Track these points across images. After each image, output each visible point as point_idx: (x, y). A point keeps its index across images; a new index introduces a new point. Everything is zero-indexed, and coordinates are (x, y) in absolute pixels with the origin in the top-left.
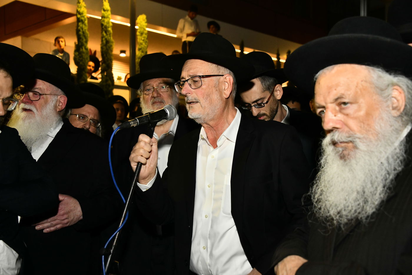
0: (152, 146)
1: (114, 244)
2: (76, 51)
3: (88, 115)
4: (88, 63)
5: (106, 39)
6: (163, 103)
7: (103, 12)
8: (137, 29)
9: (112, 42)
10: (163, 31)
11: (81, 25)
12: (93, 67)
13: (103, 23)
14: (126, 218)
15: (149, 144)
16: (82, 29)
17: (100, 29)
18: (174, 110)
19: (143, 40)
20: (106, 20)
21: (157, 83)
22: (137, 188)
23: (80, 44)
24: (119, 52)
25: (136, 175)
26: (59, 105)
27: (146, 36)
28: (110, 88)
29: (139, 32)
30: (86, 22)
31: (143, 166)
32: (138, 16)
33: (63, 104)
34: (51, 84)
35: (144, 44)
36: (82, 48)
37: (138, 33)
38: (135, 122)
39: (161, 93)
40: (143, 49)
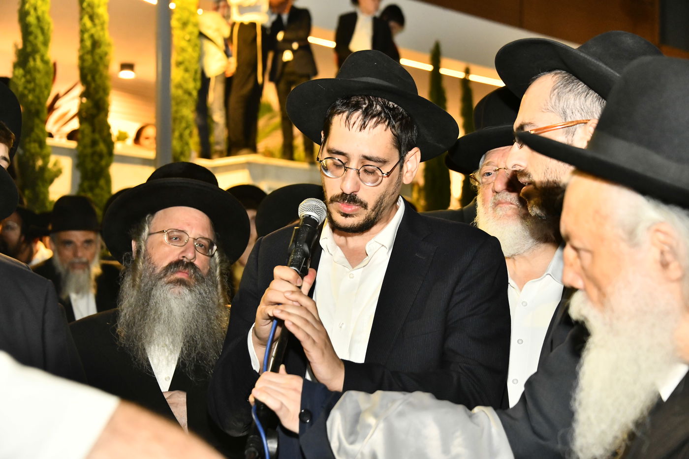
5: (92, 36)
8: (174, 12)
9: (109, 45)
16: (35, 9)
17: (77, 9)
19: (189, 41)
23: (29, 49)
29: (179, 20)
35: (190, 50)
36: (34, 60)
37: (175, 23)
40: (187, 64)
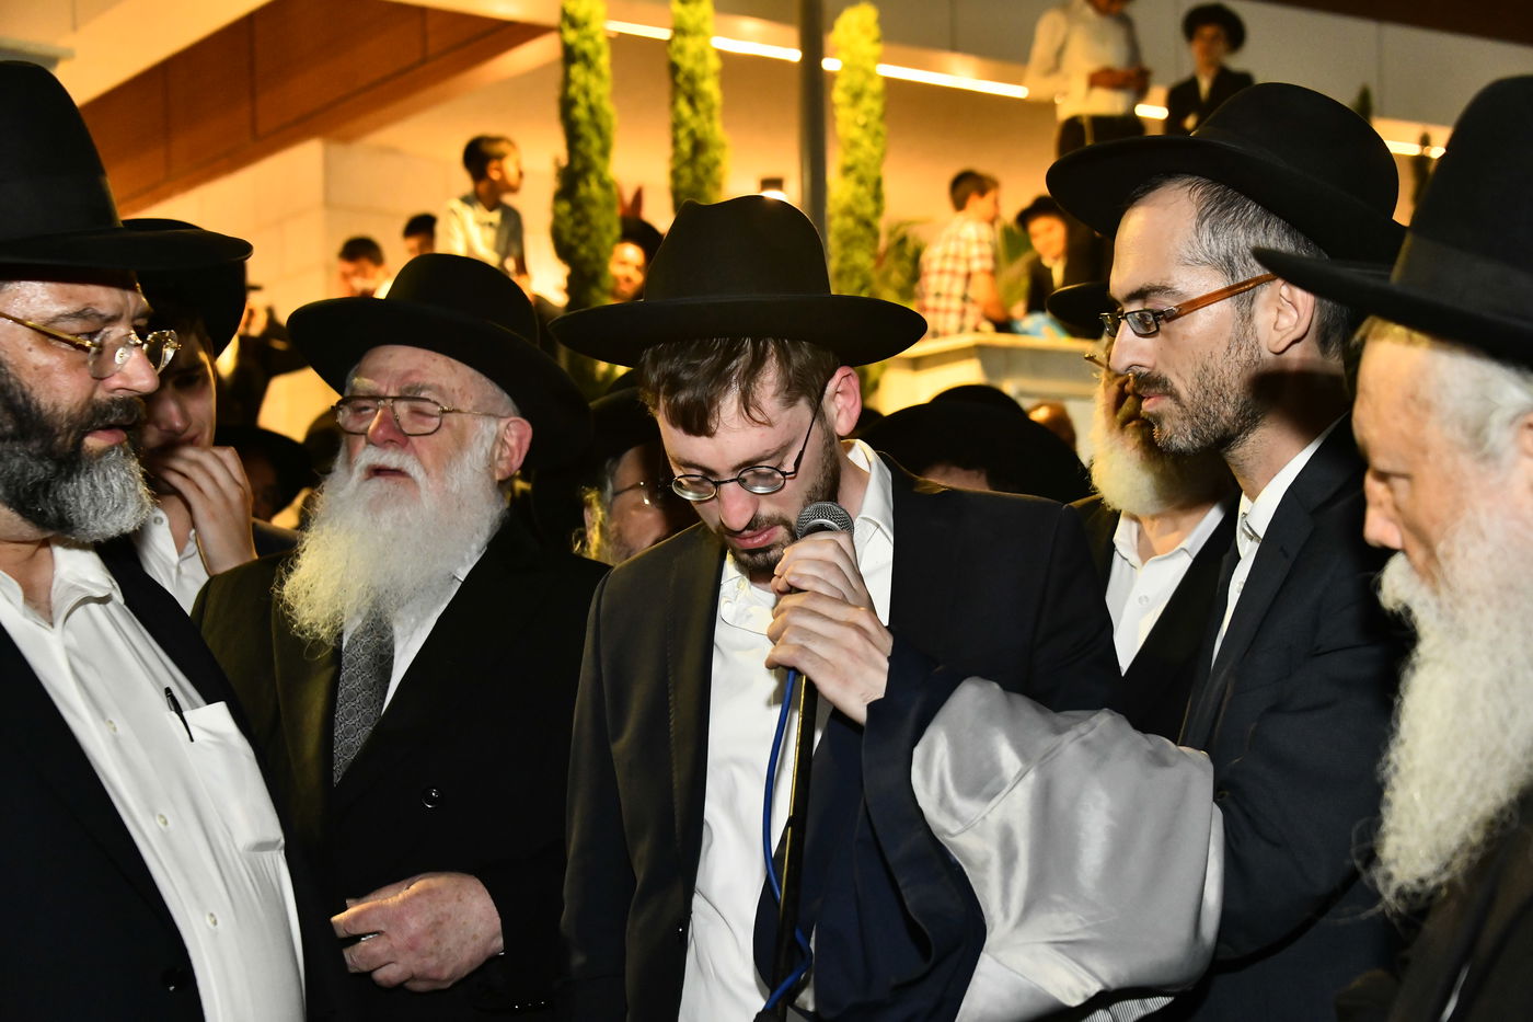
2: (561, 198)
5: (692, 133)
7: (681, 7)
8: (833, 76)
9: (722, 146)
10: (961, 74)
11: (581, 79)
13: (678, 59)
16: (586, 93)
17: (666, 86)
19: (865, 126)
20: (692, 44)
23: (578, 165)
24: (756, 186)
26: (500, 458)
27: (876, 106)
29: (846, 89)
30: (604, 61)
32: (837, 14)
33: (516, 452)
35: (866, 143)
36: (588, 184)
37: (836, 94)
40: (861, 169)
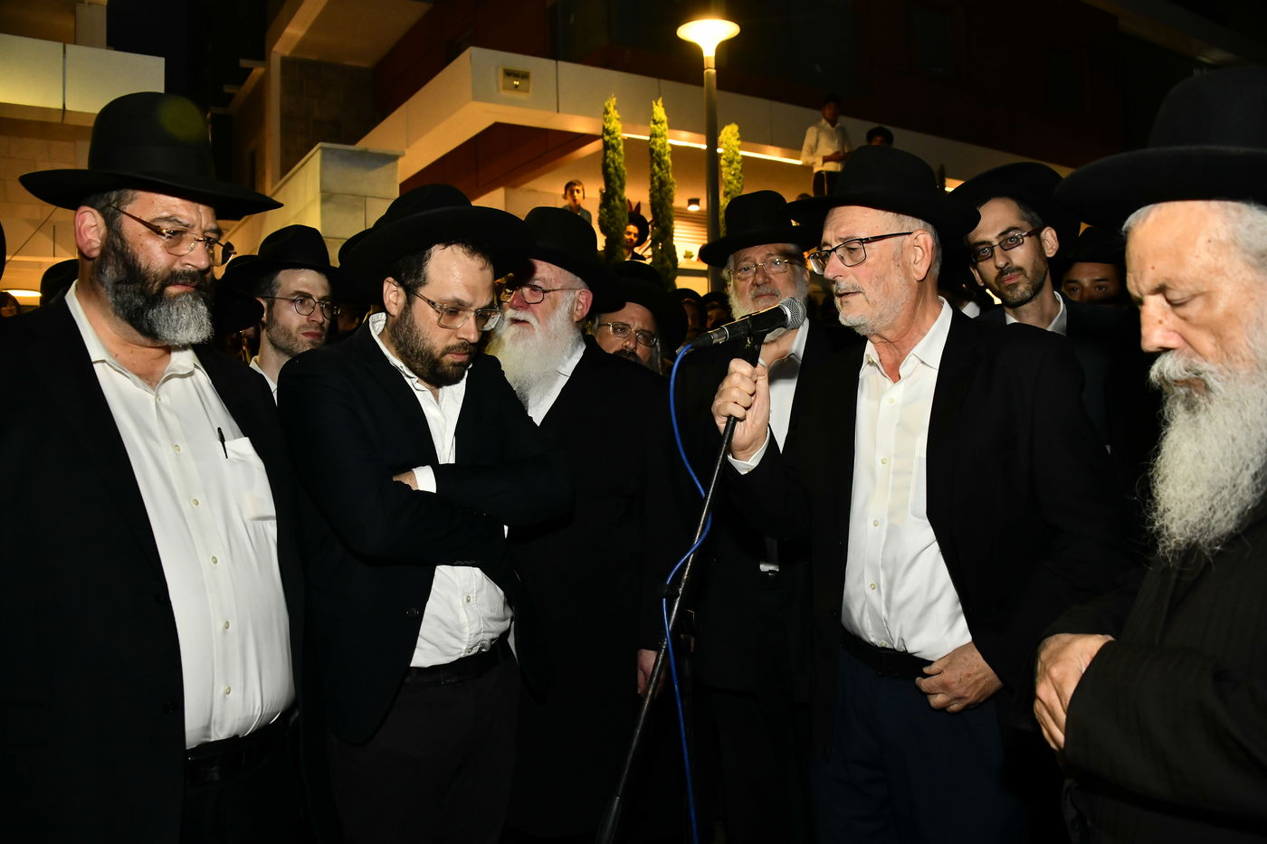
0: (755, 382)
1: (685, 577)
2: (602, 206)
3: (630, 323)
4: (625, 229)
5: (659, 178)
6: (777, 296)
7: (652, 126)
8: (721, 154)
9: (673, 183)
10: (773, 155)
11: (611, 156)
12: (635, 235)
13: (654, 147)
14: (708, 527)
15: (751, 378)
16: (614, 162)
17: (649, 158)
18: (801, 309)
19: (734, 175)
20: (659, 141)
21: (763, 255)
22: (729, 469)
23: (610, 193)
24: (687, 203)
25: (726, 441)
26: (577, 310)
27: (739, 166)
28: (670, 276)
29: (725, 160)
30: (621, 147)
31: (738, 423)
32: (722, 128)
33: (586, 306)
34: (563, 270)
35: (735, 182)
36: (614, 200)
37: (723, 162)
38: (721, 333)
39: (772, 277)
